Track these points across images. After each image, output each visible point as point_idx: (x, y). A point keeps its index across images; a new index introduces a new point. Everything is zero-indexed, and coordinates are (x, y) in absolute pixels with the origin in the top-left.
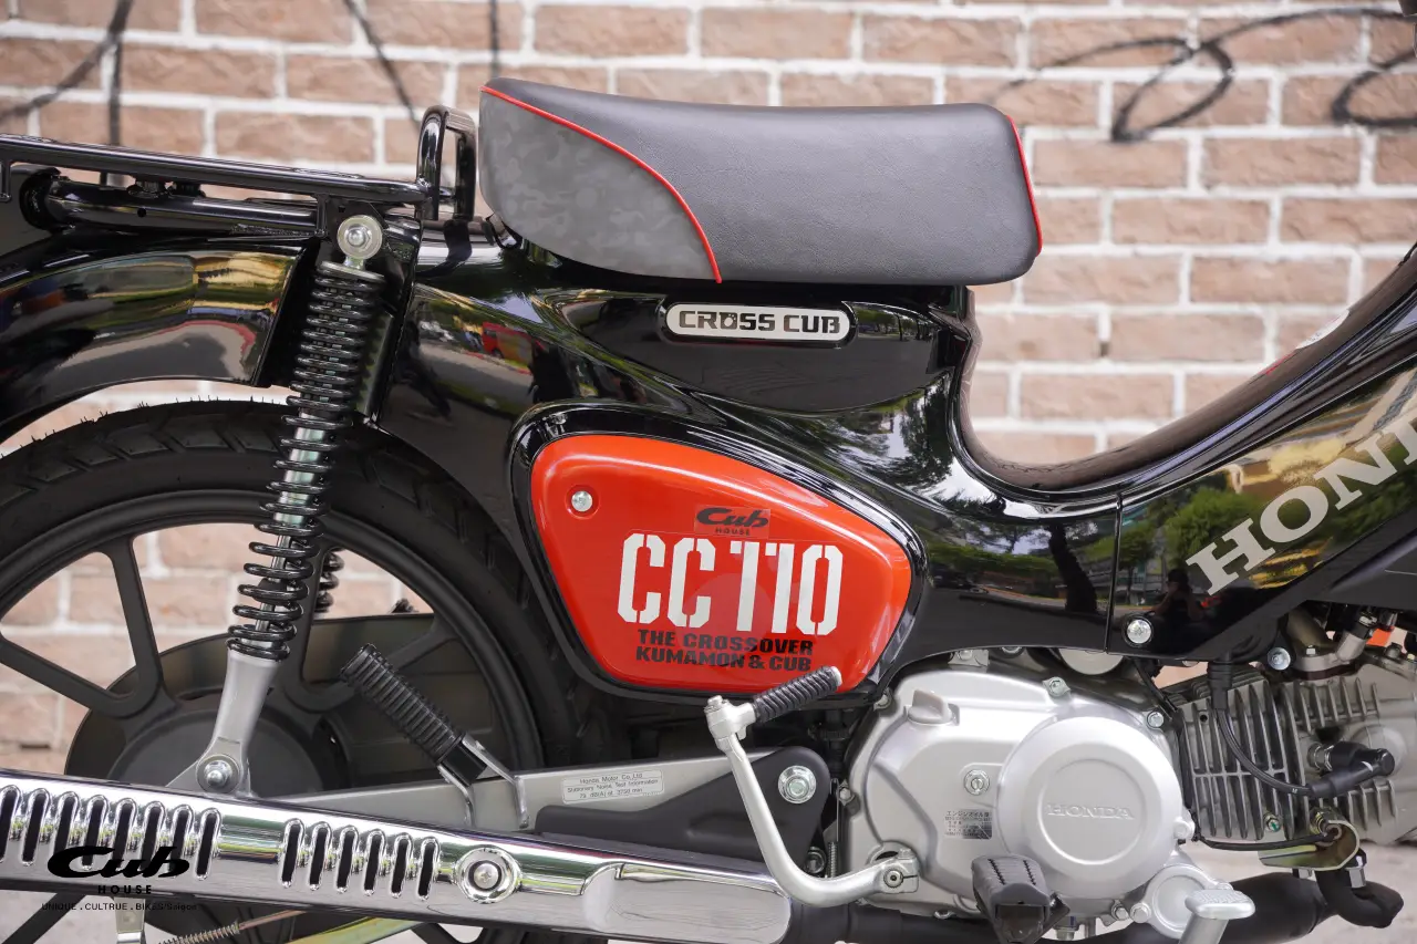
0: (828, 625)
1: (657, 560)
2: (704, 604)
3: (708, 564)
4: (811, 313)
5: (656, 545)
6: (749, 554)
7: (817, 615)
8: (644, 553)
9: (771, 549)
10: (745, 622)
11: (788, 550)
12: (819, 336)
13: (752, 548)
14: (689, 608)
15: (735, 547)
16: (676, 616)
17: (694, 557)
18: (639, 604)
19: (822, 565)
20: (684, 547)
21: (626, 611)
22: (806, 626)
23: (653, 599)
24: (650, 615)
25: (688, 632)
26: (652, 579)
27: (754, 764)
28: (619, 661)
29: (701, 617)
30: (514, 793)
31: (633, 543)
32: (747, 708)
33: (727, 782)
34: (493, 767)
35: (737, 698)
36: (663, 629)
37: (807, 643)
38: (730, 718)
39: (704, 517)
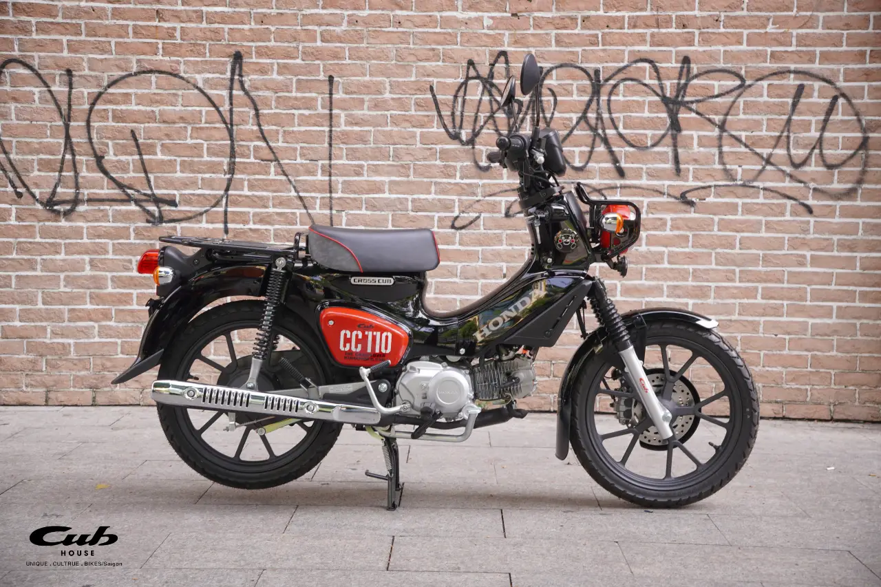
0: (389, 351)
1: (348, 336)
2: (360, 346)
3: (360, 336)
4: (384, 279)
5: (348, 333)
6: (370, 334)
7: (386, 348)
8: (345, 335)
9: (375, 333)
10: (369, 350)
11: (379, 333)
12: (387, 284)
13: (370, 333)
14: (356, 347)
15: (366, 333)
16: (353, 349)
17: (357, 336)
18: (345, 346)
19: (387, 337)
20: (355, 333)
21: (342, 348)
22: (383, 351)
23: (348, 345)
24: (347, 349)
25: (356, 353)
26: (348, 341)
27: (372, 384)
28: (340, 359)
29: (359, 349)
30: (318, 390)
31: (343, 333)
32: (369, 369)
33: (365, 389)
34: (313, 384)
35: (366, 368)
36: (350, 351)
37: (384, 355)
38: (365, 372)
39: (359, 326)
